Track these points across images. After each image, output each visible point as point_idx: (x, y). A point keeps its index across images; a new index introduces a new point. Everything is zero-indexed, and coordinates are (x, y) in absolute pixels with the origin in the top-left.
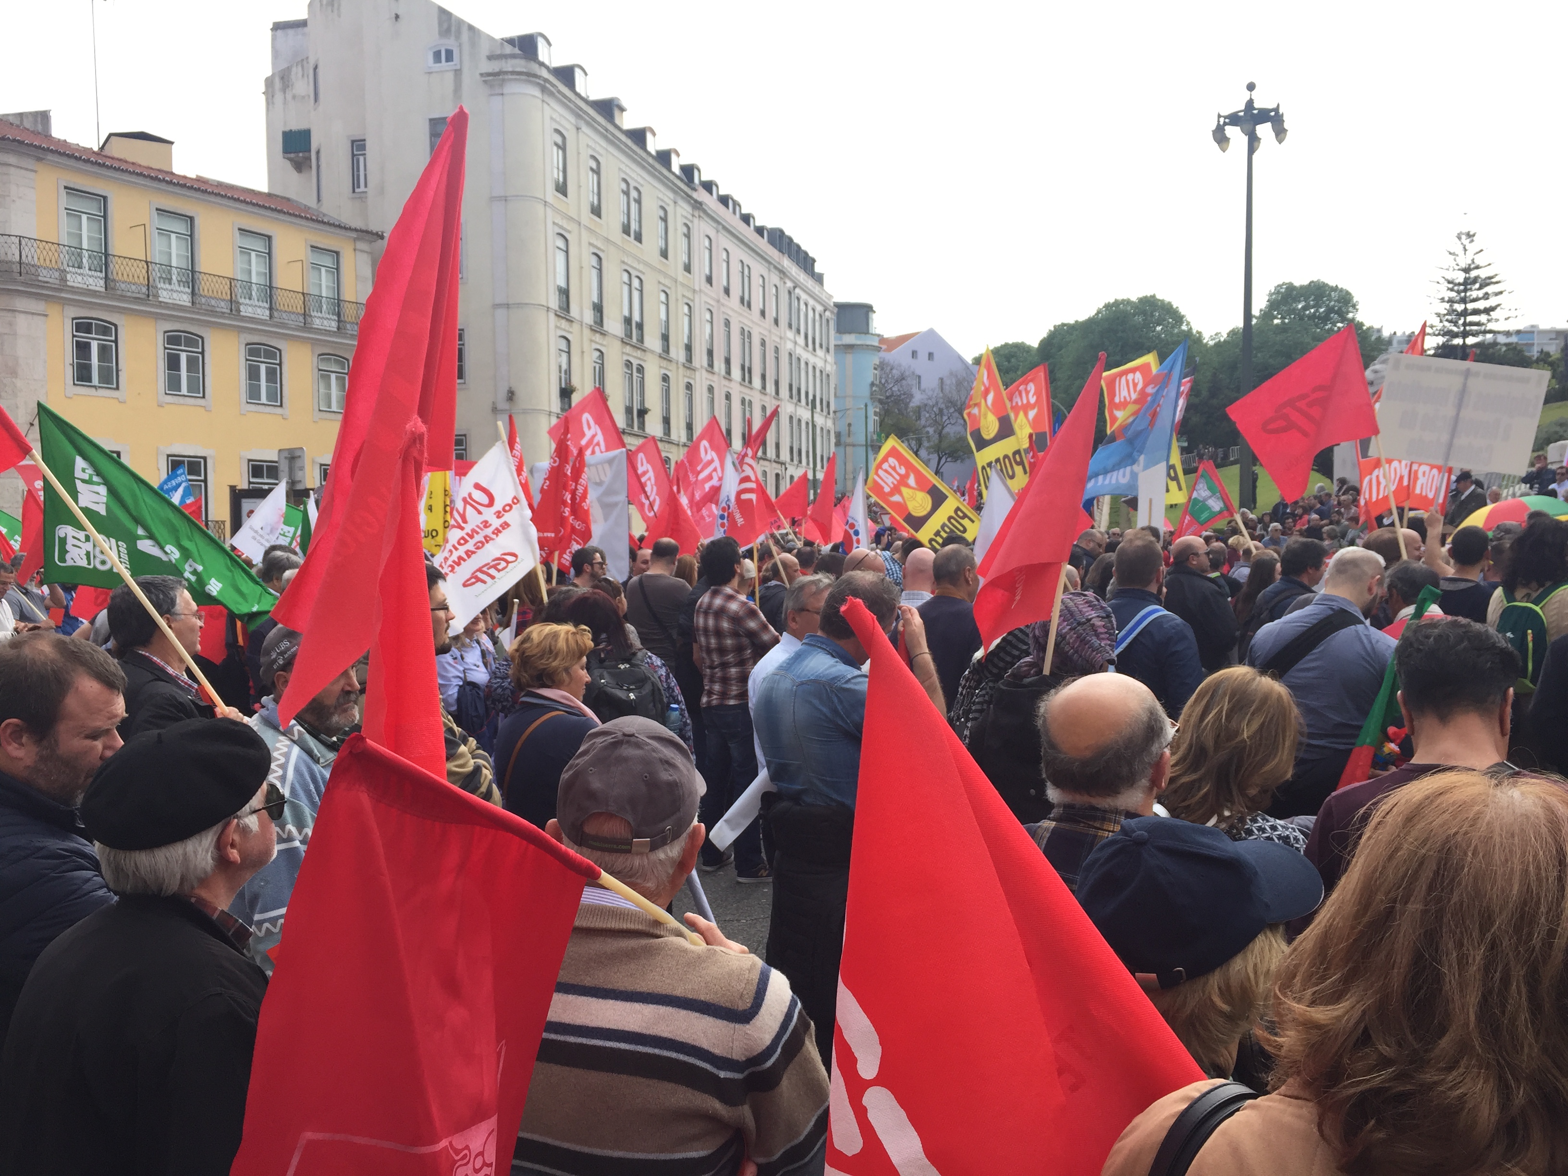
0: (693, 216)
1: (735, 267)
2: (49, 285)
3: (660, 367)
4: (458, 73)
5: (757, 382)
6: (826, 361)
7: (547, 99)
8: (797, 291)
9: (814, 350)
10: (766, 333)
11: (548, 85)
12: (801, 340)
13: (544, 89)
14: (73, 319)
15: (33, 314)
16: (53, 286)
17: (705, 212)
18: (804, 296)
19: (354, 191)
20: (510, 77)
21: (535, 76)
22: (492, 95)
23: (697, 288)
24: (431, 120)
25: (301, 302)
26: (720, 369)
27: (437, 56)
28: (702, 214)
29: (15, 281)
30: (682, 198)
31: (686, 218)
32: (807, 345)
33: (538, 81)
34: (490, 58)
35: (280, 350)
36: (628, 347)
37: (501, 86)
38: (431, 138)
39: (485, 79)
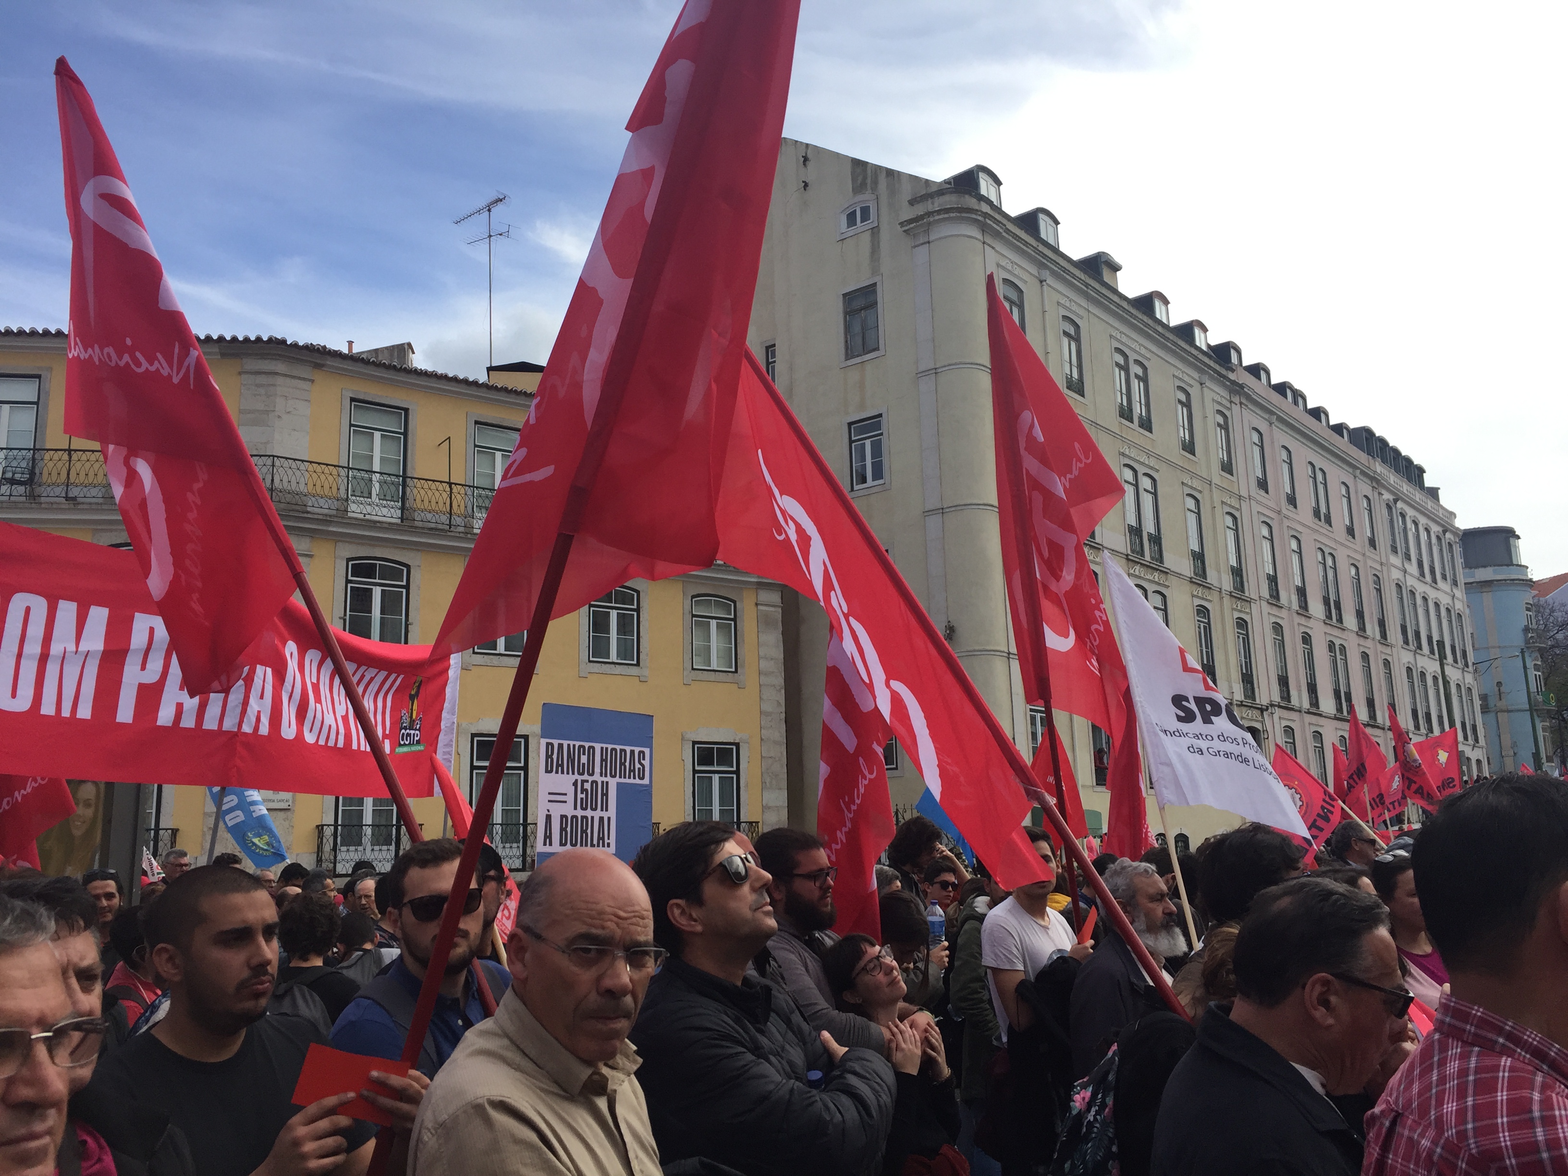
0: (1231, 402)
1: (1302, 472)
3: (1193, 596)
4: (875, 231)
5: (1350, 621)
6: (1453, 597)
7: (989, 240)
8: (1400, 504)
9: (1435, 581)
10: (1358, 557)
11: (989, 222)
12: (1413, 568)
13: (984, 228)
14: (348, 560)
17: (1248, 397)
18: (1410, 513)
20: (937, 217)
21: (970, 210)
22: (915, 247)
23: (1244, 493)
24: (844, 295)
26: (1290, 602)
27: (851, 219)
28: (1244, 401)
30: (1212, 378)
31: (1219, 403)
32: (1422, 574)
33: (974, 216)
34: (912, 202)
35: (638, 592)
36: (1137, 567)
37: (927, 232)
38: (845, 317)
39: (906, 228)
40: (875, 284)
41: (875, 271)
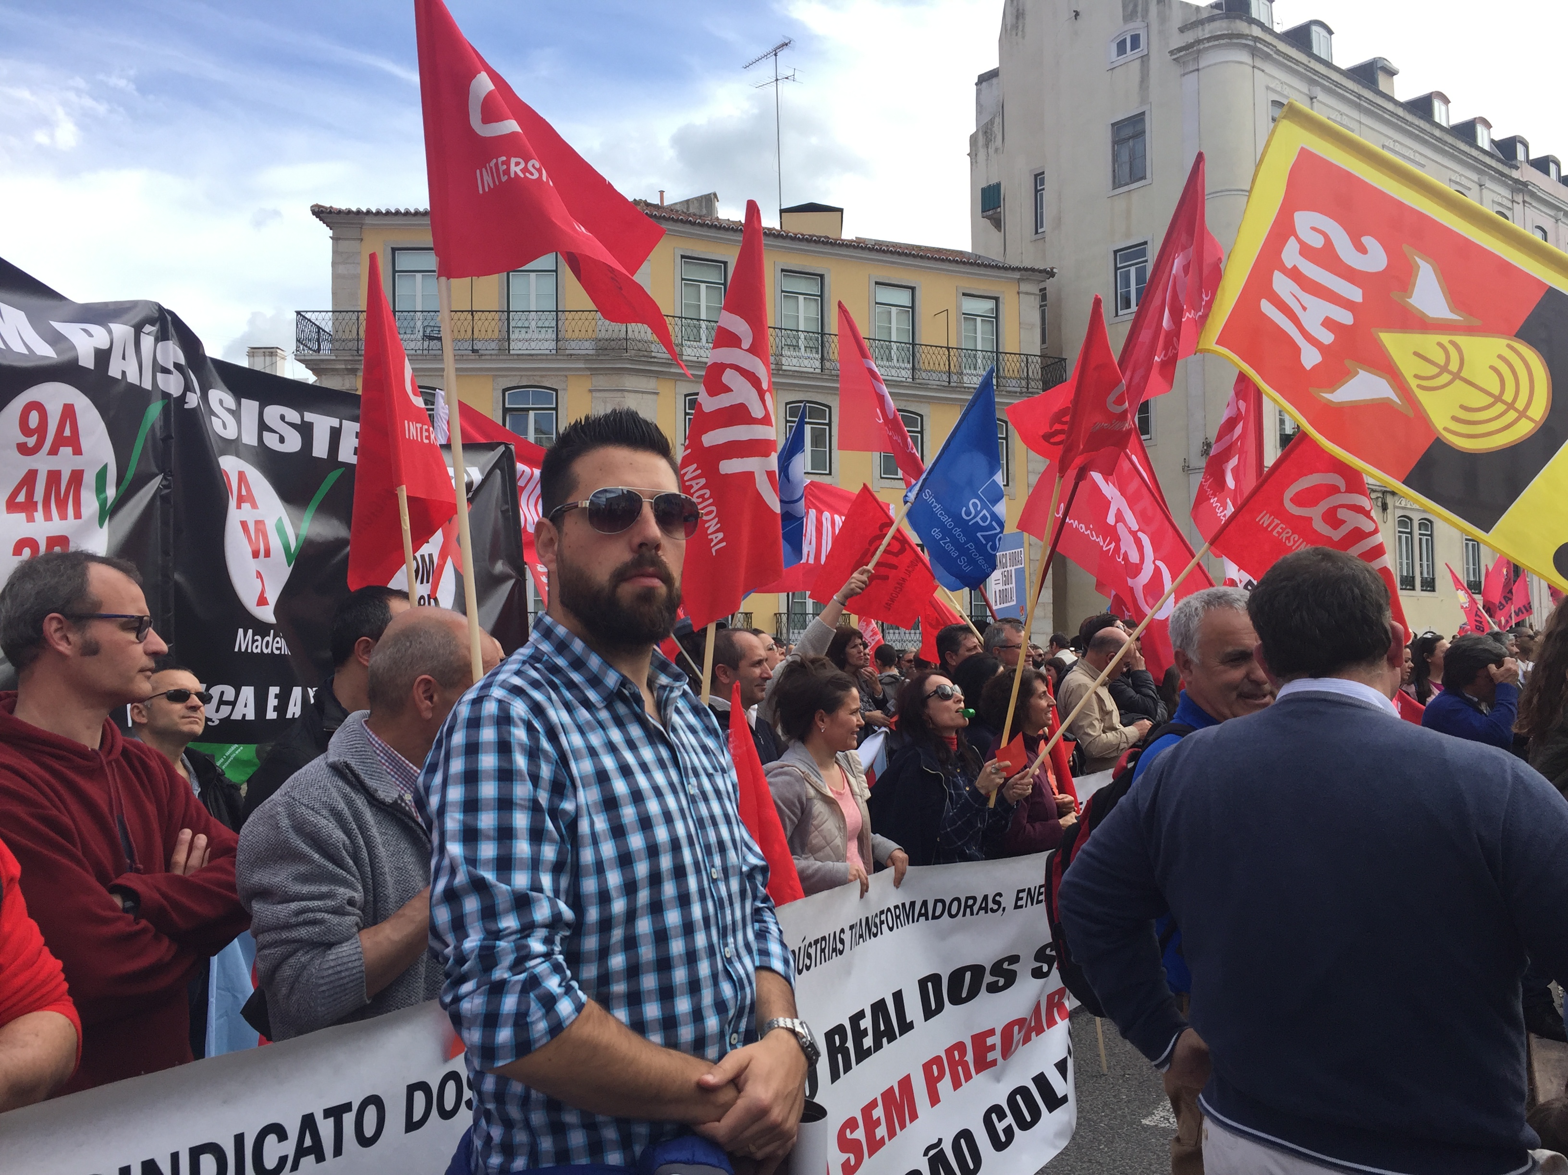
0: (1513, 201)
2: (656, 360)
4: (1145, 59)
7: (1259, 63)
11: (1259, 45)
13: (1254, 52)
14: (686, 396)
15: (643, 392)
16: (661, 361)
17: (1533, 195)
19: (1037, 233)
20: (1207, 45)
21: (1240, 36)
22: (1184, 75)
24: (1113, 125)
25: (944, 358)
27: (1121, 48)
28: (1527, 199)
29: (620, 359)
30: (1492, 178)
31: (1500, 203)
33: (1244, 41)
34: (1182, 30)
35: (921, 416)
37: (1196, 60)
38: (1113, 147)
39: (1175, 57)
40: (1143, 113)
41: (1144, 100)
